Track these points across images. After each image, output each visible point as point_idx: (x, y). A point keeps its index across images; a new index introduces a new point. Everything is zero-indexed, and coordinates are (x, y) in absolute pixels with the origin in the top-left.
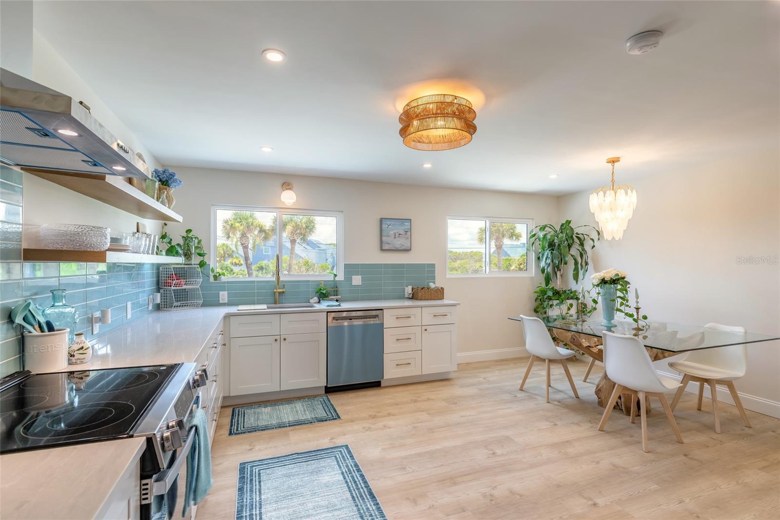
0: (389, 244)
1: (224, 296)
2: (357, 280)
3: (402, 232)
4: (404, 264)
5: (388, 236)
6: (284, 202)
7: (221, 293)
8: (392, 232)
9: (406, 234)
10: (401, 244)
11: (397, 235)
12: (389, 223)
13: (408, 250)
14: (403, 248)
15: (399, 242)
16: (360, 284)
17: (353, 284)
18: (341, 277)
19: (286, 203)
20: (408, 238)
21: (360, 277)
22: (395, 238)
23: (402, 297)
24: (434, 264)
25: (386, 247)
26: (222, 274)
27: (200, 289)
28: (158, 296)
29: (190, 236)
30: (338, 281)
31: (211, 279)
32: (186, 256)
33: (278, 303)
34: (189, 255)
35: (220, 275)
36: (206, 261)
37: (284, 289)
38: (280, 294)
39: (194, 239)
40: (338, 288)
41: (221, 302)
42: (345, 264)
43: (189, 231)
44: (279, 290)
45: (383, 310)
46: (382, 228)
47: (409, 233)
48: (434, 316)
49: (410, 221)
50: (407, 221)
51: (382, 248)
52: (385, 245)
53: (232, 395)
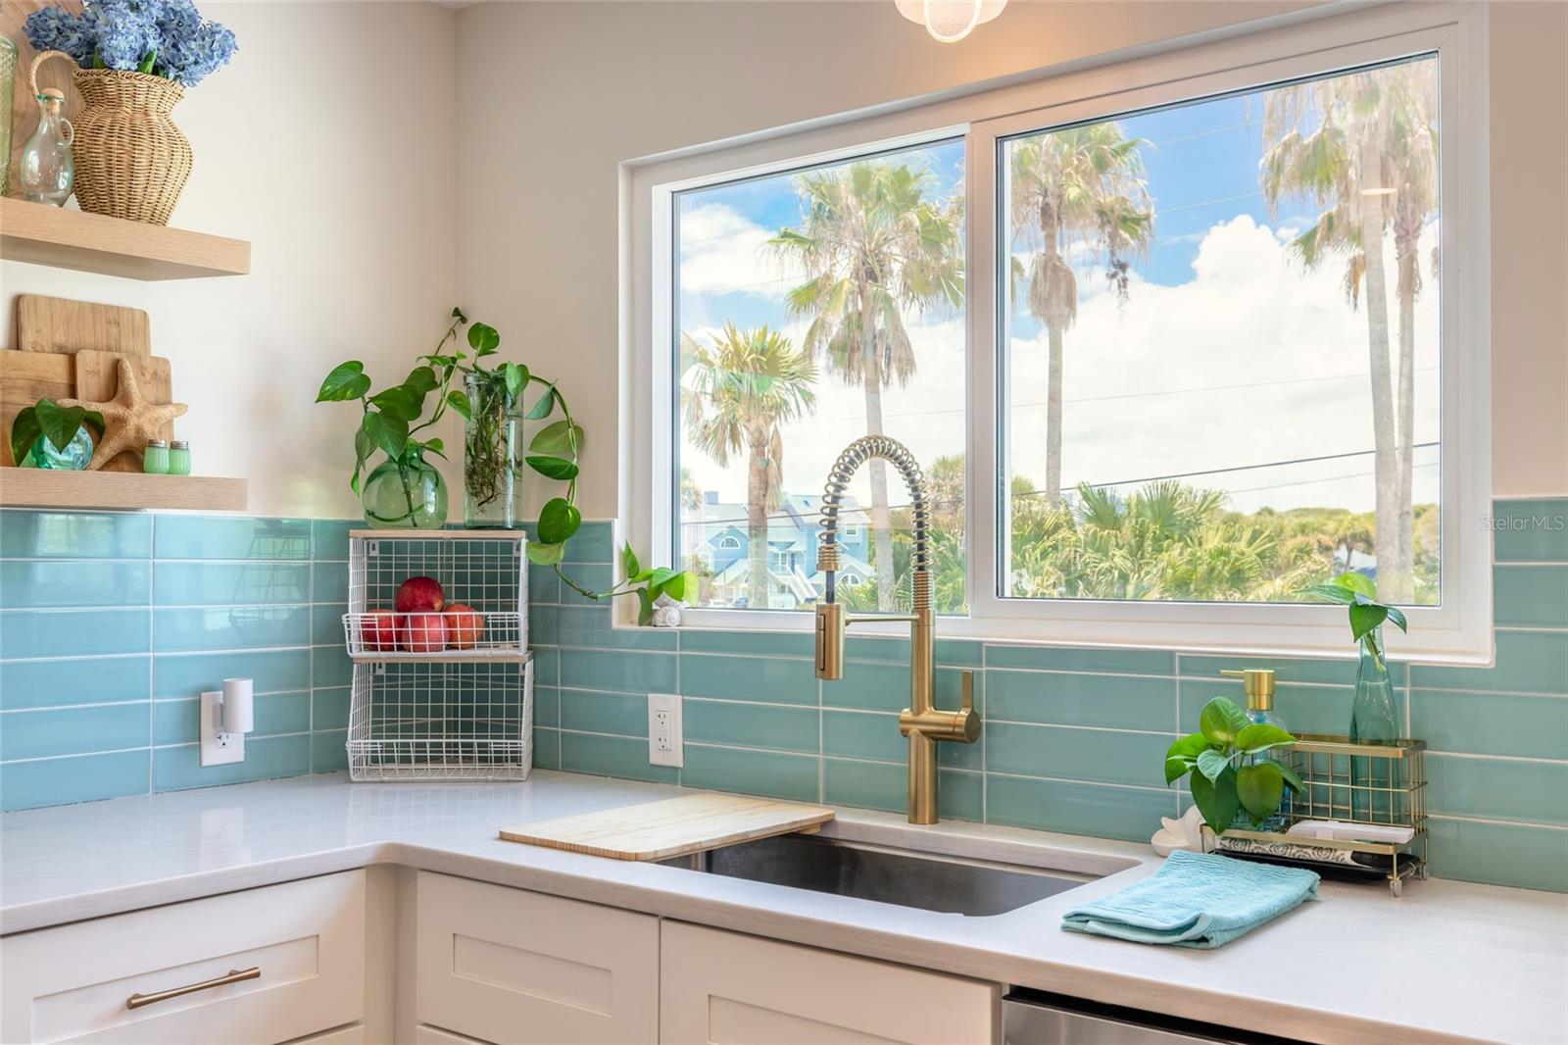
1: (666, 723)
6: (920, 25)
7: (655, 700)
19: (930, 31)
26: (673, 586)
27: (528, 673)
28: (244, 693)
29: (489, 364)
30: (1421, 674)
31: (622, 616)
32: (471, 474)
33: (927, 810)
34: (483, 473)
35: (659, 589)
36: (582, 502)
37: (964, 713)
38: (943, 743)
39: (512, 383)
40: (1419, 744)
41: (656, 758)
42: (1497, 505)
43: (485, 338)
44: (932, 716)
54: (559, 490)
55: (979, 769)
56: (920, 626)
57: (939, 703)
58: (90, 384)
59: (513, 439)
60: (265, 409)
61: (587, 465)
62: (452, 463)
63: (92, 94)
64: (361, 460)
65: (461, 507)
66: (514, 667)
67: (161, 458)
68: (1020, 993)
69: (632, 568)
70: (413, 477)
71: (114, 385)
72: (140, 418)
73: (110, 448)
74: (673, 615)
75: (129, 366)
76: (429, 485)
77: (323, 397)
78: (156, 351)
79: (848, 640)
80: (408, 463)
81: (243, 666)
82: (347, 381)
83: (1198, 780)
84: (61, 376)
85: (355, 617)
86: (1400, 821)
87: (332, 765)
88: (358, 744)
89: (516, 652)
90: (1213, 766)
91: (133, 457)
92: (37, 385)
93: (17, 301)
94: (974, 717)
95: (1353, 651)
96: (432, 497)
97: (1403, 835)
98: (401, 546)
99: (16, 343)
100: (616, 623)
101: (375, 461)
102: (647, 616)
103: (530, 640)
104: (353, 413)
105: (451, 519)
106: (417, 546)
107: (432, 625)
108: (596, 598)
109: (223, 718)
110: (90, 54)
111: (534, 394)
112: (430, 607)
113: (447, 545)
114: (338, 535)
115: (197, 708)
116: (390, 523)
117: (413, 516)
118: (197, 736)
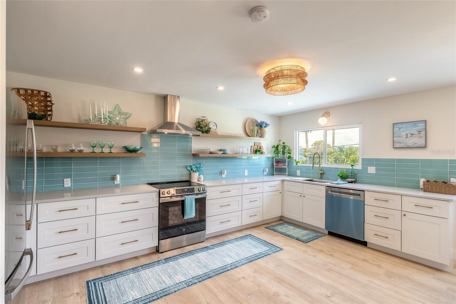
1: (298, 173)
2: (372, 170)
4: (419, 159)
6: (320, 124)
7: (297, 171)
8: (404, 134)
9: (419, 134)
11: (409, 135)
12: (400, 126)
13: (425, 147)
15: (411, 141)
16: (375, 173)
17: (369, 172)
18: (358, 167)
19: (321, 124)
20: (422, 137)
21: (375, 168)
22: (407, 138)
23: (416, 187)
25: (398, 145)
26: (299, 162)
28: (267, 169)
29: (284, 145)
30: (357, 170)
31: (295, 164)
32: (283, 153)
33: (320, 179)
34: (284, 153)
35: (298, 163)
36: (292, 156)
37: (323, 172)
38: (321, 174)
39: (286, 146)
40: (356, 174)
41: (297, 175)
42: (362, 158)
43: (283, 143)
44: (320, 172)
45: (364, 191)
46: (394, 131)
47: (423, 133)
48: (415, 205)
49: (425, 121)
50: (421, 122)
51: (395, 146)
52: (397, 144)
53: (284, 216)
54: (290, 155)
55: (324, 176)
56: (320, 166)
57: (321, 171)
58: (259, 148)
59: (286, 151)
60: (267, 149)
61: (292, 153)
62: (281, 153)
63: (261, 129)
64: (274, 152)
67: (264, 153)
68: (327, 186)
69: (295, 161)
70: (278, 154)
71: (260, 148)
74: (299, 164)
75: (261, 147)
76: (280, 154)
77: (272, 148)
78: (262, 145)
79: (315, 167)
81: (267, 167)
82: (274, 147)
83: (340, 176)
84: (257, 147)
85: (274, 164)
86: (354, 179)
87: (273, 175)
88: (275, 173)
89: (286, 167)
90: (341, 175)
91: (262, 153)
92: (256, 148)
93: (254, 143)
94: (324, 172)
95: (351, 168)
96: (280, 155)
97: (354, 180)
98: (277, 159)
99: (254, 145)
100: (294, 165)
101: (276, 152)
102: (297, 164)
103: (288, 166)
104: (274, 149)
105: (281, 157)
106: (279, 159)
107: (280, 164)
108: (293, 163)
109: (266, 171)
110: (261, 126)
112: (279, 163)
113: (281, 159)
114: (273, 158)
115: (264, 170)
116: (277, 157)
117: (278, 157)
118: (264, 172)
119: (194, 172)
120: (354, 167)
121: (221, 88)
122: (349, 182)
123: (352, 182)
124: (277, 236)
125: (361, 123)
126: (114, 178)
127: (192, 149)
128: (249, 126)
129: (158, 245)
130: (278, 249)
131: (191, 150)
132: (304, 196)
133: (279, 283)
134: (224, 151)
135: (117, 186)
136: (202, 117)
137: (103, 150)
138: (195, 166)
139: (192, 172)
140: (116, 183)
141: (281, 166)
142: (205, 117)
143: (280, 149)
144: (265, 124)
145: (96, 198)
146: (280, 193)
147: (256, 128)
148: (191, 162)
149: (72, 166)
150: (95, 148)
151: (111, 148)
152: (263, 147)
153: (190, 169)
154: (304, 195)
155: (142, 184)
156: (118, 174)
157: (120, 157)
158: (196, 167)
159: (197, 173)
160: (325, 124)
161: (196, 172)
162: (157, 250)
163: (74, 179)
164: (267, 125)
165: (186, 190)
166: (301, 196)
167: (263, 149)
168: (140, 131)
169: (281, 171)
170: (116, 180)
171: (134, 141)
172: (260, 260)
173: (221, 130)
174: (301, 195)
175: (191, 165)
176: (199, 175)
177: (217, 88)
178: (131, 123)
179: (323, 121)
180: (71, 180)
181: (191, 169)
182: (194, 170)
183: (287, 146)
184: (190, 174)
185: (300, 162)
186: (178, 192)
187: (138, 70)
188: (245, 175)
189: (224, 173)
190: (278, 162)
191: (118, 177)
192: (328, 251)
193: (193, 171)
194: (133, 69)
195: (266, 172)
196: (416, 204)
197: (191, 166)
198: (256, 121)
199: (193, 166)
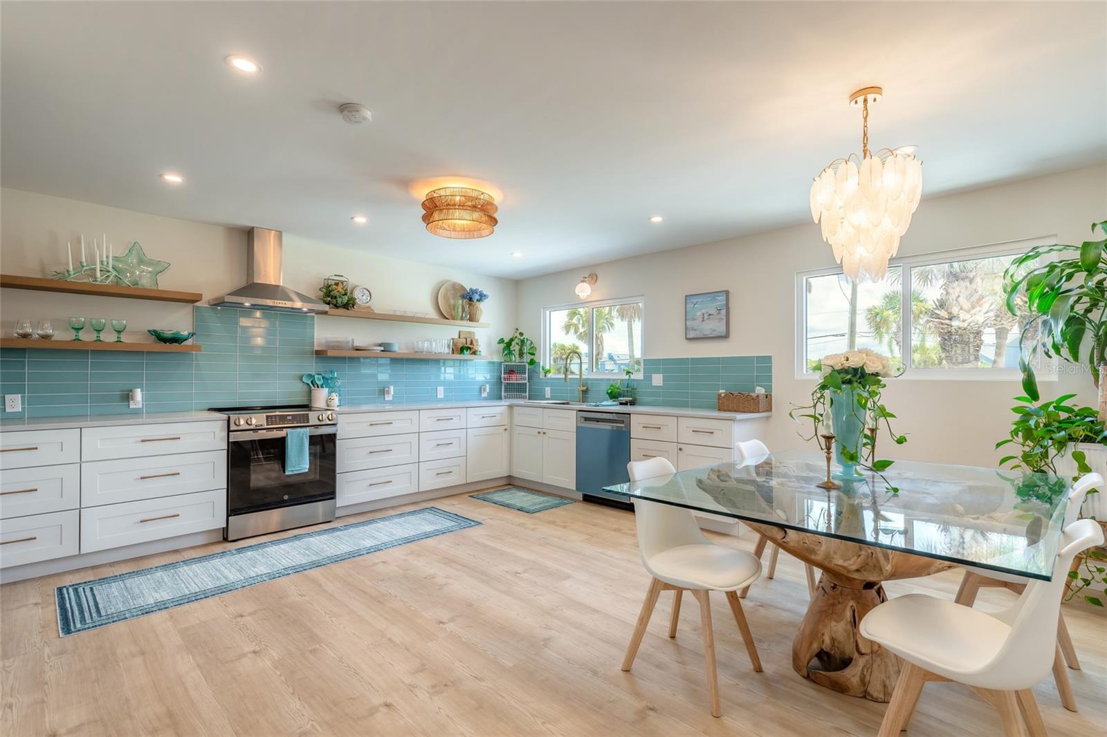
0: (695, 330)
1: (548, 391)
2: (657, 380)
3: (713, 311)
4: (719, 358)
5: (694, 319)
7: (546, 388)
8: (699, 313)
9: (718, 314)
10: (711, 329)
11: (706, 317)
12: (695, 301)
13: (726, 336)
14: (715, 334)
15: (709, 327)
16: (661, 385)
17: (653, 384)
18: (639, 376)
19: (580, 296)
20: (722, 319)
21: (662, 375)
22: (703, 320)
24: (771, 357)
25: (692, 334)
26: (549, 371)
27: (528, 384)
28: (488, 386)
29: (522, 338)
30: (635, 380)
31: (541, 375)
33: (581, 401)
34: (521, 354)
35: (547, 372)
36: (536, 359)
37: (585, 388)
38: (583, 392)
39: (525, 341)
40: (635, 389)
41: (545, 395)
42: (645, 359)
43: (521, 334)
44: (582, 387)
45: (630, 414)
46: (687, 309)
47: (724, 312)
48: (693, 431)
49: (727, 293)
50: (721, 294)
51: (688, 337)
52: (691, 332)
53: (514, 475)
54: (532, 357)
55: (590, 395)
56: (581, 376)
58: (469, 342)
59: (526, 350)
60: (489, 345)
61: (536, 353)
62: (517, 353)
63: (470, 305)
64: (503, 352)
65: (518, 359)
66: (526, 384)
67: (478, 353)
68: (580, 411)
69: (543, 369)
71: (472, 343)
72: (475, 347)
73: (472, 351)
74: (549, 375)
75: (474, 340)
76: (513, 356)
77: (498, 343)
78: (476, 337)
80: (510, 353)
81: (487, 382)
82: (502, 341)
83: (608, 393)
84: (465, 342)
85: (503, 375)
86: (631, 398)
87: (500, 398)
88: (503, 394)
89: (526, 381)
90: (609, 391)
91: (474, 353)
92: (463, 343)
93: (460, 331)
94: (587, 388)
96: (514, 358)
98: (508, 365)
99: (459, 337)
100: (541, 377)
101: (506, 352)
102: (545, 376)
103: (529, 379)
104: (503, 345)
105: (516, 361)
106: (511, 365)
107: (514, 376)
108: (538, 373)
109: (485, 390)
110: (471, 299)
111: (529, 342)
112: (513, 374)
113: (516, 365)
114: (501, 363)
115: (481, 388)
116: (508, 362)
117: (511, 361)
118: (481, 392)
119: (318, 387)
120: (633, 377)
121: (360, 220)
122: (621, 404)
123: (626, 404)
124: (486, 506)
125: (643, 295)
126: (127, 397)
127: (315, 340)
128: (446, 298)
129: (225, 526)
130: (473, 524)
131: (314, 342)
132: (544, 433)
133: (445, 564)
134: (386, 348)
135: (137, 413)
136: (335, 275)
137: (100, 335)
138: (320, 376)
139: (313, 388)
140: (132, 406)
141: (514, 379)
142: (342, 276)
143: (515, 347)
144: (480, 295)
145: (81, 428)
146: (506, 430)
147: (460, 302)
148: (312, 367)
149: (24, 369)
150: (81, 331)
151: (119, 332)
152: (477, 342)
153: (309, 382)
154: (545, 431)
155: (196, 410)
156: (138, 388)
157: (143, 352)
158: (323, 378)
159: (325, 391)
160: (588, 296)
161: (322, 387)
162: (225, 536)
163: (29, 397)
164: (482, 297)
165: (290, 418)
166: (539, 433)
167: (477, 345)
168: (190, 300)
169: (516, 390)
170: (132, 400)
171: (177, 321)
172: (429, 539)
173: (380, 304)
174: (539, 430)
175: (313, 373)
176: (330, 393)
177: (352, 218)
178: (167, 283)
179: (584, 290)
180: (23, 398)
181: (312, 382)
182: (319, 383)
183: (527, 340)
184: (310, 391)
185: (552, 371)
186: (272, 421)
187: (173, 179)
188: (439, 397)
189: (388, 392)
190: (511, 371)
191: (138, 394)
192: (564, 522)
193: (316, 386)
194: (161, 175)
195: (486, 393)
196: (695, 430)
197: (310, 376)
198: (462, 288)
199: (316, 377)
